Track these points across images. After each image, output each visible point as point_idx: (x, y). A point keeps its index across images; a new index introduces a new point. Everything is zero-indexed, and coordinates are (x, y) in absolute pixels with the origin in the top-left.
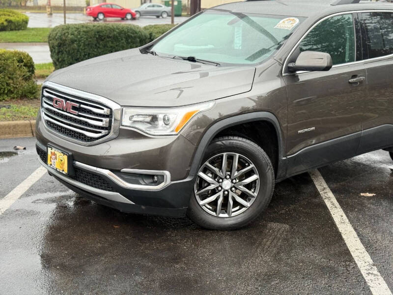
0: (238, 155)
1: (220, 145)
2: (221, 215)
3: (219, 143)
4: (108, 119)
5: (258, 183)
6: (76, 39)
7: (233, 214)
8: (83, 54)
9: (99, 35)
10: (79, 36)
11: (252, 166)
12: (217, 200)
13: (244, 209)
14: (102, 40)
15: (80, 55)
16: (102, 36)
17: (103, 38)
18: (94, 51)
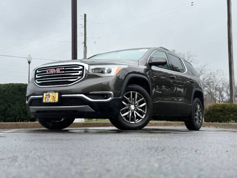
0: (137, 93)
1: (130, 87)
2: (131, 122)
3: (129, 86)
4: (81, 71)
5: (146, 107)
6: (7, 89)
7: (136, 122)
8: (10, 98)
9: (20, 88)
10: (8, 88)
11: (143, 98)
12: (129, 114)
13: (141, 120)
14: (21, 91)
15: (9, 99)
16: (21, 89)
17: (21, 90)
18: (16, 96)
